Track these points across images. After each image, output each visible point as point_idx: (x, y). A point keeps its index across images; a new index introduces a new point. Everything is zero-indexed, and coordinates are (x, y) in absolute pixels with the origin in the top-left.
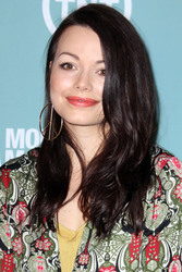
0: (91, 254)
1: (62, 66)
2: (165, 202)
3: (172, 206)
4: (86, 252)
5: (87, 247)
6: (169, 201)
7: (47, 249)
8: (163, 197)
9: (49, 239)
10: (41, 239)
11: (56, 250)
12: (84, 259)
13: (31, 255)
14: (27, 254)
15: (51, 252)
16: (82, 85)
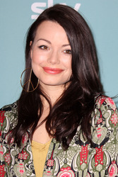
0: (55, 159)
1: (40, 47)
2: (105, 126)
3: (110, 128)
4: (51, 158)
5: (52, 155)
6: (108, 125)
7: (25, 158)
8: (104, 123)
9: (27, 152)
10: (22, 152)
11: (31, 159)
12: (50, 163)
13: (16, 163)
14: (13, 163)
15: (28, 160)
16: (53, 61)
